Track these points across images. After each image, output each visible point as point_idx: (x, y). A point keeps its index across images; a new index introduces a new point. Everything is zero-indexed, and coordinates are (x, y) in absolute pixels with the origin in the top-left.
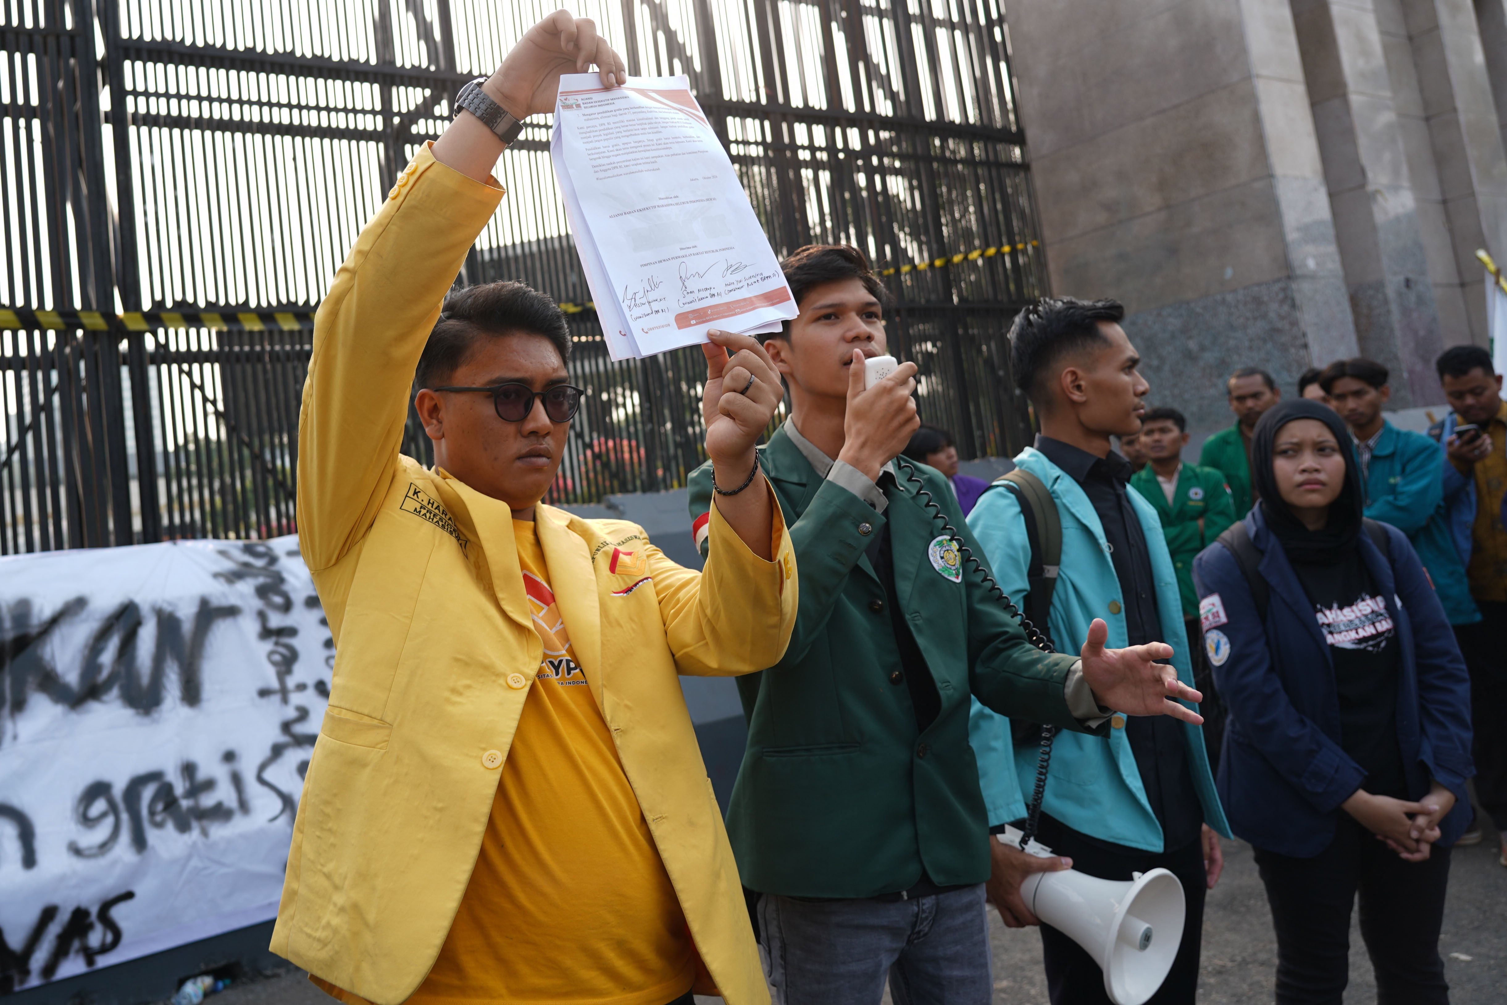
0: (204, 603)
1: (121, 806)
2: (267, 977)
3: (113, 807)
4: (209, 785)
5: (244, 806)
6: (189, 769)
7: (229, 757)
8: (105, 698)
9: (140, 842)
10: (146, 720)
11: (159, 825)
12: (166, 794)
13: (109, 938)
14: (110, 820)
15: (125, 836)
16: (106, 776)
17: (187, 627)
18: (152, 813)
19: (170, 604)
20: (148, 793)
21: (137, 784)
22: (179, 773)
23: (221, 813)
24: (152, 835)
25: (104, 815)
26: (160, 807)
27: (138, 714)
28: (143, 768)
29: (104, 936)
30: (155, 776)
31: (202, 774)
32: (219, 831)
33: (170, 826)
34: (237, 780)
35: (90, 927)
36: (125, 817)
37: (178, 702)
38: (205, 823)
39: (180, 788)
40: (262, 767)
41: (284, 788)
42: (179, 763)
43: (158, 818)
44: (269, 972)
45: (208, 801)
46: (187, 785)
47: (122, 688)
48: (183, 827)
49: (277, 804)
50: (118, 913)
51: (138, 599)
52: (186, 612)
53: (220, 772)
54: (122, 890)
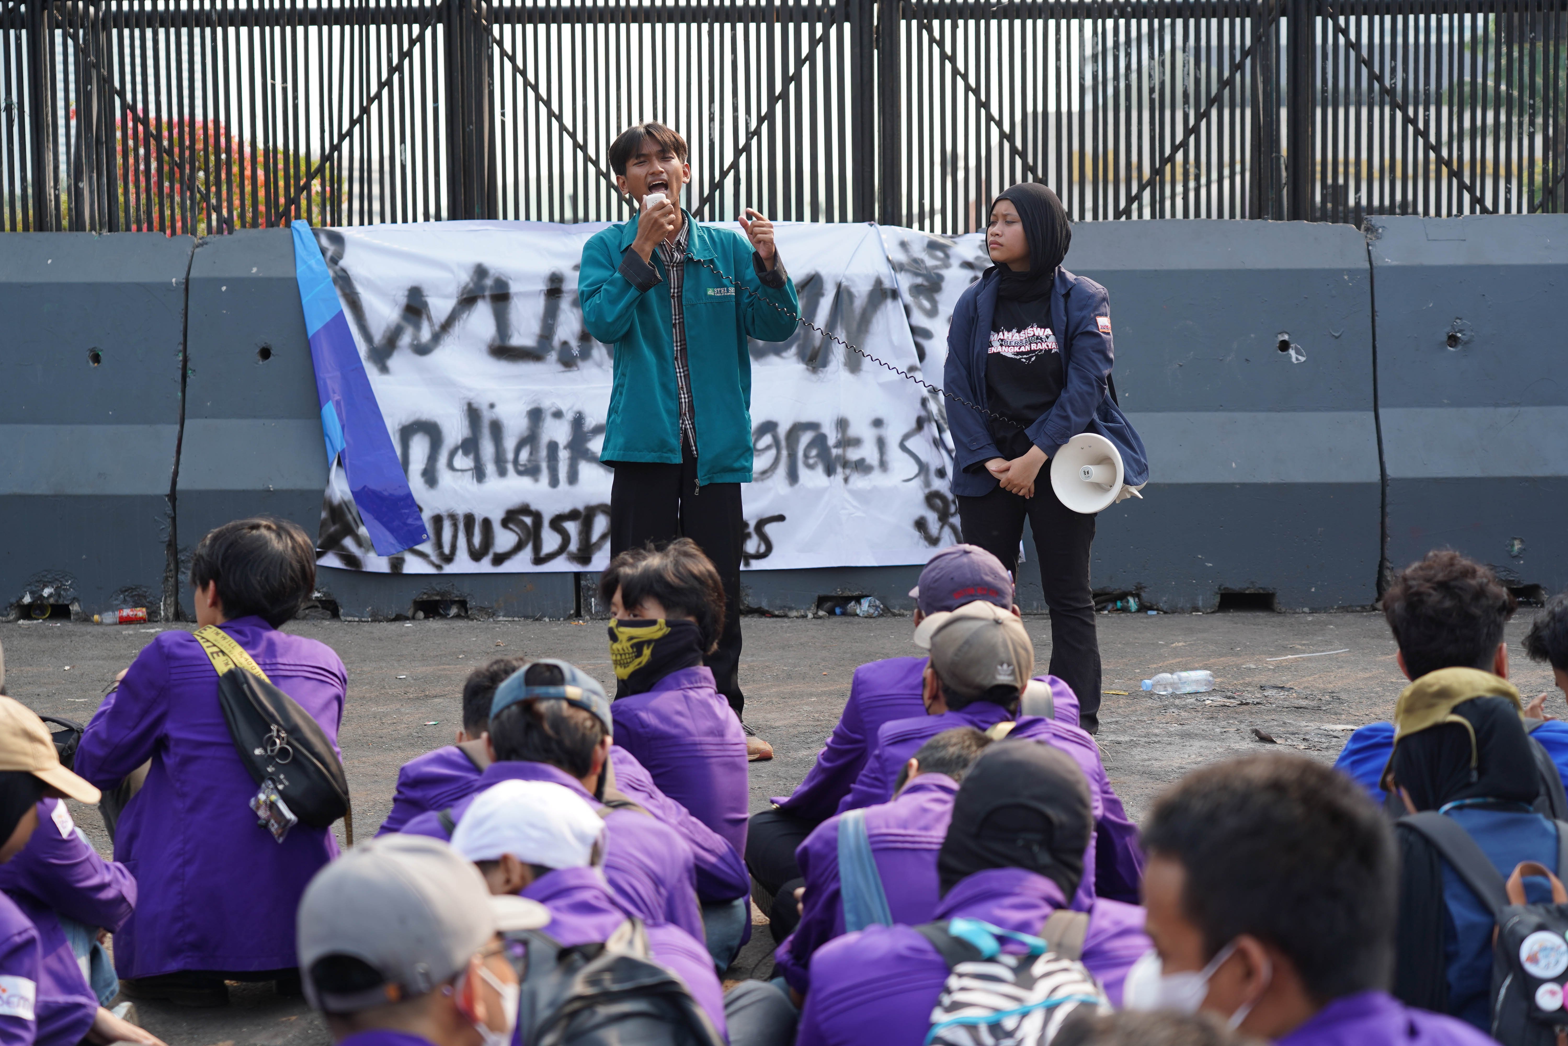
0: (879, 282)
1: (783, 443)
2: (894, 615)
3: (776, 442)
4: (856, 442)
5: (883, 465)
6: (842, 424)
7: (878, 423)
8: (784, 354)
9: (793, 476)
10: (814, 377)
11: (811, 467)
12: (820, 441)
13: (763, 549)
14: (773, 452)
15: (782, 470)
16: (774, 418)
17: (859, 303)
18: (806, 456)
19: (847, 279)
20: (806, 438)
21: (797, 429)
22: (833, 426)
23: (862, 467)
24: (803, 473)
25: (768, 448)
26: (814, 452)
27: (808, 369)
28: (805, 418)
29: (759, 546)
30: (813, 426)
31: (853, 431)
32: (859, 482)
33: (820, 469)
34: (881, 443)
35: (749, 536)
36: (784, 453)
37: (841, 366)
38: (848, 471)
39: (832, 440)
40: (906, 437)
41: (923, 458)
42: (835, 418)
43: (811, 461)
44: (896, 611)
45: (853, 455)
46: (839, 436)
47: (799, 347)
48: (830, 471)
49: (914, 469)
50: (770, 529)
51: (823, 272)
52: (862, 290)
53: (868, 435)
54: (776, 513)
